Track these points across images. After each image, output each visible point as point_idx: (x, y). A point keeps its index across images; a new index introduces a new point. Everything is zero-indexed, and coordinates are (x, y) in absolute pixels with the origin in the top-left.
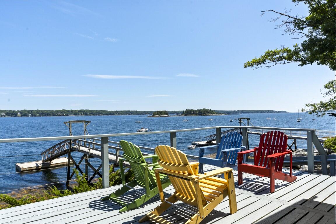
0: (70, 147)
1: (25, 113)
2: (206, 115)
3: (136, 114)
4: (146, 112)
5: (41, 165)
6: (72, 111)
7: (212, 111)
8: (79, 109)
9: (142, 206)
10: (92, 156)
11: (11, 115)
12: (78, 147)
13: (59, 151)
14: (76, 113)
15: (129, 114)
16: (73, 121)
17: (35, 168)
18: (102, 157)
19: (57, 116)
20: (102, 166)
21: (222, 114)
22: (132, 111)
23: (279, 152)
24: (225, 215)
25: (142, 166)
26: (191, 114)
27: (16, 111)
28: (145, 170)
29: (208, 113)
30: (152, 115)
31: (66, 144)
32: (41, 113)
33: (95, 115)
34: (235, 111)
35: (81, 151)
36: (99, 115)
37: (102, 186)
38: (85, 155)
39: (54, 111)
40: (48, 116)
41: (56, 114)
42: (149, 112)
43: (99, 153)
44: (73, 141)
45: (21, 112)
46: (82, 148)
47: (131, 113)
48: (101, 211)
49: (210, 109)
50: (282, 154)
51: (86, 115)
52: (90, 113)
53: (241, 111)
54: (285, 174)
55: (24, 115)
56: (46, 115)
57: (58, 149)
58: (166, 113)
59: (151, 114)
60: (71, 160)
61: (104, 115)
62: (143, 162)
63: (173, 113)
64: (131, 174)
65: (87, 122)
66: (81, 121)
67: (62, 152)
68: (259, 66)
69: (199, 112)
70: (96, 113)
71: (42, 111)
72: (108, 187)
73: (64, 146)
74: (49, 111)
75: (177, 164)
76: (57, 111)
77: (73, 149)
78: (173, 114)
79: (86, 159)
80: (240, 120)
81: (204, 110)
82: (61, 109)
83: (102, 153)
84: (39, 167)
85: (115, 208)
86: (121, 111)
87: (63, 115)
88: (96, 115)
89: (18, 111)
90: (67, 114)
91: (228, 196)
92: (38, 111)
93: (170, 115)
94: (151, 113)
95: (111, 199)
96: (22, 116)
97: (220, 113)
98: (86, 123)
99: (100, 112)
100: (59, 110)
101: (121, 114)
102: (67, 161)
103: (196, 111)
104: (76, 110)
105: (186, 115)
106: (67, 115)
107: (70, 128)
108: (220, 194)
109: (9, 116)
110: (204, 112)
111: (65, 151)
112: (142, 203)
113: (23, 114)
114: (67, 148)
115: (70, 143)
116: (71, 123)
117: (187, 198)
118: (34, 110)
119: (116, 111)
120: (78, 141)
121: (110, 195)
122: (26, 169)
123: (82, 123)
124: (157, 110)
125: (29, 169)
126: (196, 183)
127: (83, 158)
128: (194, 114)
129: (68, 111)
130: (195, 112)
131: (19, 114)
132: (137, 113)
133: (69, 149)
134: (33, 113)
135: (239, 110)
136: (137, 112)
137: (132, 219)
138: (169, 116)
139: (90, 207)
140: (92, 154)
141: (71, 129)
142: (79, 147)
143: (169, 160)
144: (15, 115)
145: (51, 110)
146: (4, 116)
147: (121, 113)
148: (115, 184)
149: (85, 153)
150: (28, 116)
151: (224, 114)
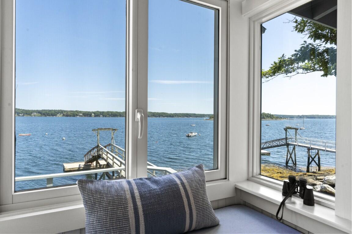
1: (97, 114)
2: (265, 120)
3: (194, 117)
4: (204, 114)
5: (83, 166)
11: (86, 115)
15: (188, 117)
16: (101, 129)
17: (77, 169)
21: (284, 118)
22: (190, 114)
27: (91, 112)
29: (268, 117)
30: (209, 118)
32: (110, 114)
33: (156, 117)
34: (299, 116)
36: (160, 117)
39: (121, 112)
40: (116, 116)
41: (123, 115)
42: (207, 115)
45: (94, 113)
47: (189, 115)
49: (270, 113)
52: (152, 115)
55: (97, 116)
56: (114, 116)
61: (164, 117)
65: (115, 130)
66: (108, 129)
71: (111, 112)
80: (286, 130)
84: (81, 168)
86: (180, 114)
88: (157, 117)
89: (92, 112)
92: (108, 112)
96: (95, 116)
97: (281, 118)
101: (180, 117)
107: (97, 136)
109: (85, 116)
110: (264, 116)
116: (99, 130)
119: (176, 114)
122: (69, 170)
125: (72, 169)
131: (93, 114)
132: (196, 116)
134: (103, 114)
136: (195, 114)
141: (99, 137)
144: (90, 115)
145: (119, 111)
146: (82, 116)
150: (100, 117)
151: (286, 118)
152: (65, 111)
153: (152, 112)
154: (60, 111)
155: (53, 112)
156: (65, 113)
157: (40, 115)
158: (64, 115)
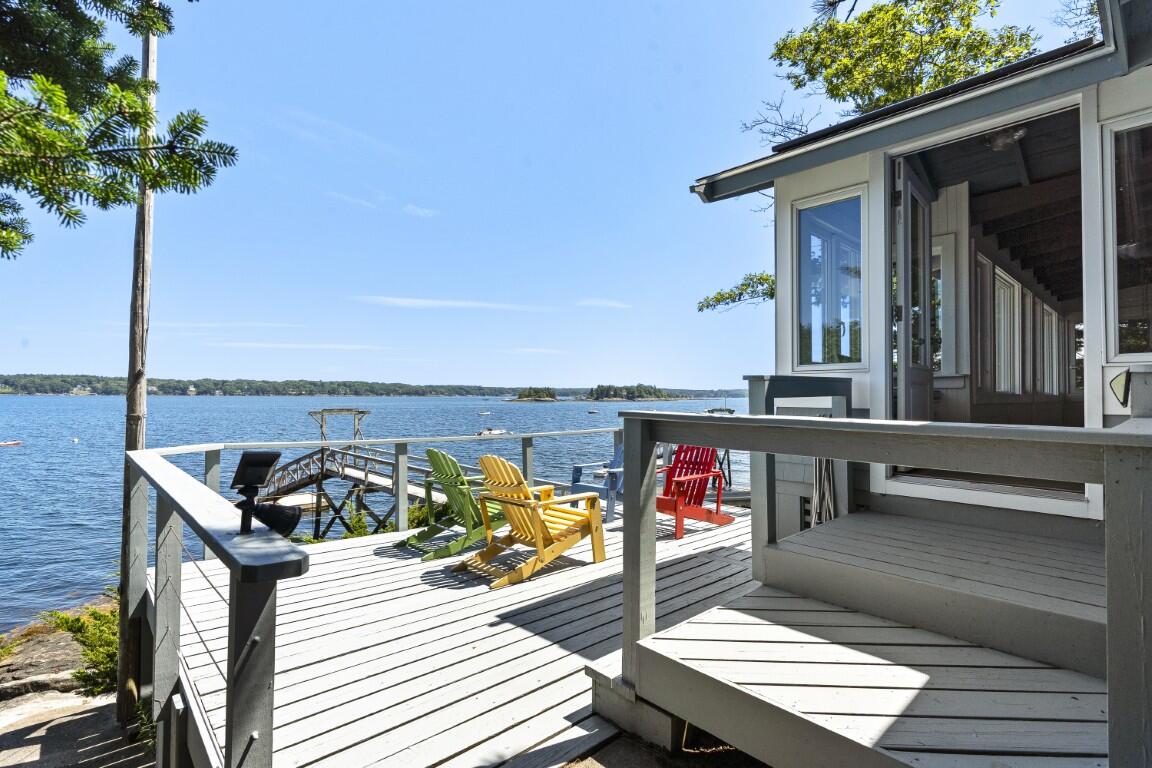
0: (322, 468)
1: (205, 388)
2: (646, 400)
6: (322, 384)
7: (659, 390)
8: (341, 379)
9: (459, 553)
10: (371, 488)
11: (171, 391)
12: (340, 469)
13: (297, 477)
14: (332, 389)
16: (330, 410)
18: (393, 492)
19: (284, 394)
20: (394, 509)
21: (682, 397)
22: (468, 387)
23: (697, 473)
24: (583, 564)
25: (461, 491)
26: (608, 396)
27: (184, 381)
28: (464, 495)
29: (650, 394)
30: (517, 397)
31: (314, 462)
32: (246, 387)
33: (377, 395)
34: (712, 391)
35: (346, 477)
36: (389, 395)
37: (396, 529)
38: (355, 486)
40: (263, 394)
41: (284, 389)
43: (387, 482)
44: (328, 456)
45: (196, 384)
46: (349, 471)
48: (394, 559)
49: (653, 386)
50: (700, 476)
51: (357, 393)
52: (367, 390)
53: (727, 392)
54: (709, 512)
55: (204, 393)
56: (257, 393)
57: (294, 473)
58: (550, 393)
59: (514, 395)
60: (323, 500)
62: (462, 484)
63: (566, 393)
64: (448, 509)
65: (362, 412)
66: (348, 410)
67: (302, 479)
68: (731, 305)
69: (628, 393)
70: (381, 389)
71: (250, 383)
72: (404, 530)
73: (307, 465)
74: (267, 382)
75: (509, 483)
76: (287, 384)
77: (329, 473)
78: (568, 395)
79: (358, 496)
81: (640, 386)
82: (296, 378)
83: (396, 483)
85: (415, 555)
86: (442, 387)
87: (301, 394)
88: (382, 394)
89: (189, 381)
90: (311, 391)
91: (589, 536)
92: (239, 382)
93: (559, 398)
94: (513, 391)
95: (410, 545)
96: (199, 394)
97: (678, 396)
98: (360, 415)
99: (392, 388)
100: (291, 382)
101: (443, 394)
102: (315, 501)
103: (621, 389)
104: (332, 383)
105: (597, 399)
106: (311, 393)
107: (322, 427)
108: (577, 531)
109: (166, 393)
110: (641, 392)
111: (311, 476)
112: (460, 549)
113: (203, 388)
114: (314, 470)
115: (321, 460)
116: (325, 413)
117: (527, 537)
118: (231, 379)
119: (430, 386)
120: (340, 455)
121: (408, 539)
123: (350, 416)
124: (528, 387)
126: (534, 509)
127: (350, 493)
128: (615, 396)
129: (313, 384)
130: (619, 392)
131: (192, 388)
133: (318, 474)
134: (225, 388)
135: (723, 389)
136: (480, 388)
137: (441, 568)
138: (558, 401)
139: (376, 554)
140: (371, 484)
141: (324, 429)
142: (343, 469)
143: (498, 478)
144: (183, 390)
145: (271, 380)
146: (155, 393)
147: (443, 390)
148: (418, 526)
149: (357, 482)
150: (213, 394)
152: (99, 379)
153: (367, 383)
154: (84, 379)
155: (58, 382)
156: (99, 386)
157: (9, 389)
158: (94, 390)
